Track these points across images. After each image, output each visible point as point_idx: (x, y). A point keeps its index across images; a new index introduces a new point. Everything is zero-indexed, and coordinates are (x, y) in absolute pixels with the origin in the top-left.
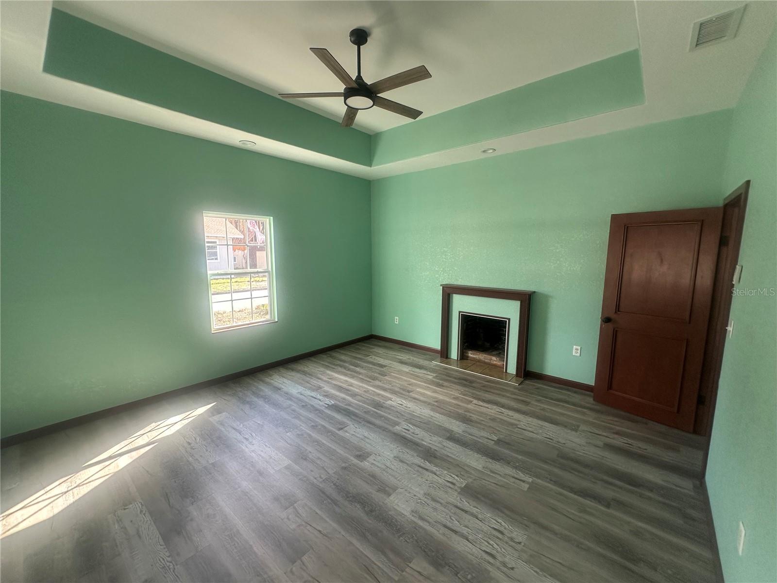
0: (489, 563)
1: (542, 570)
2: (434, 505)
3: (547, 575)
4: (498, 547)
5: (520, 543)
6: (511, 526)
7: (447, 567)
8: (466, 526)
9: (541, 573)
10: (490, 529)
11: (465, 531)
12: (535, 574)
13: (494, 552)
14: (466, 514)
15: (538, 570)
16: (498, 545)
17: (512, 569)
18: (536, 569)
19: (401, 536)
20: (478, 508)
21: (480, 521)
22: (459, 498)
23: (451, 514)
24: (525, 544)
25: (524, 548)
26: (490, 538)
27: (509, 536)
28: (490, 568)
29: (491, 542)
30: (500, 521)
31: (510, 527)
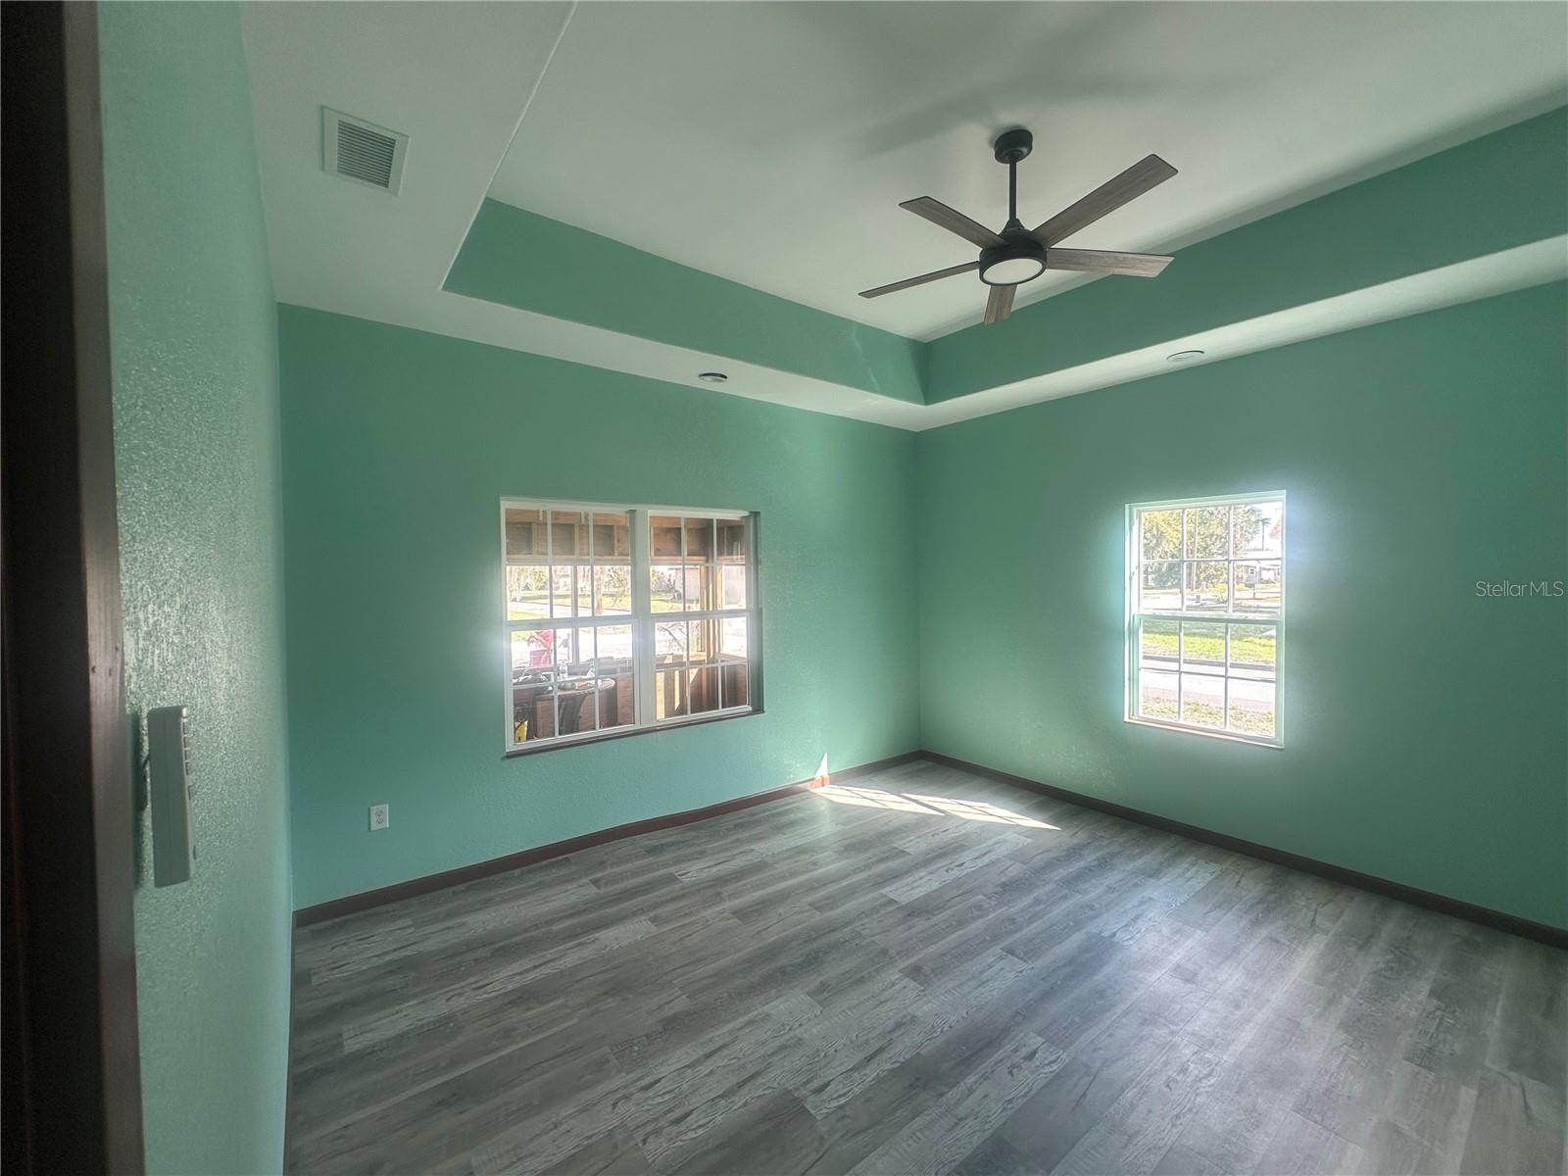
0: (639, 1079)
1: (589, 1146)
2: (772, 1045)
3: (578, 1149)
4: (655, 1102)
5: (644, 1141)
6: (681, 1146)
7: (660, 1030)
8: (711, 1073)
9: (585, 1143)
10: (692, 1108)
11: (704, 1069)
12: (589, 1133)
13: (650, 1093)
14: (735, 1083)
15: (590, 1141)
16: (659, 1104)
17: (614, 1106)
18: (594, 1139)
19: (730, 994)
20: (741, 1107)
21: (713, 1100)
22: (776, 1085)
23: (742, 1062)
24: (639, 1148)
25: (631, 1144)
26: (674, 1098)
27: (667, 1130)
28: (633, 1076)
29: (667, 1097)
30: (700, 1132)
31: (681, 1143)
